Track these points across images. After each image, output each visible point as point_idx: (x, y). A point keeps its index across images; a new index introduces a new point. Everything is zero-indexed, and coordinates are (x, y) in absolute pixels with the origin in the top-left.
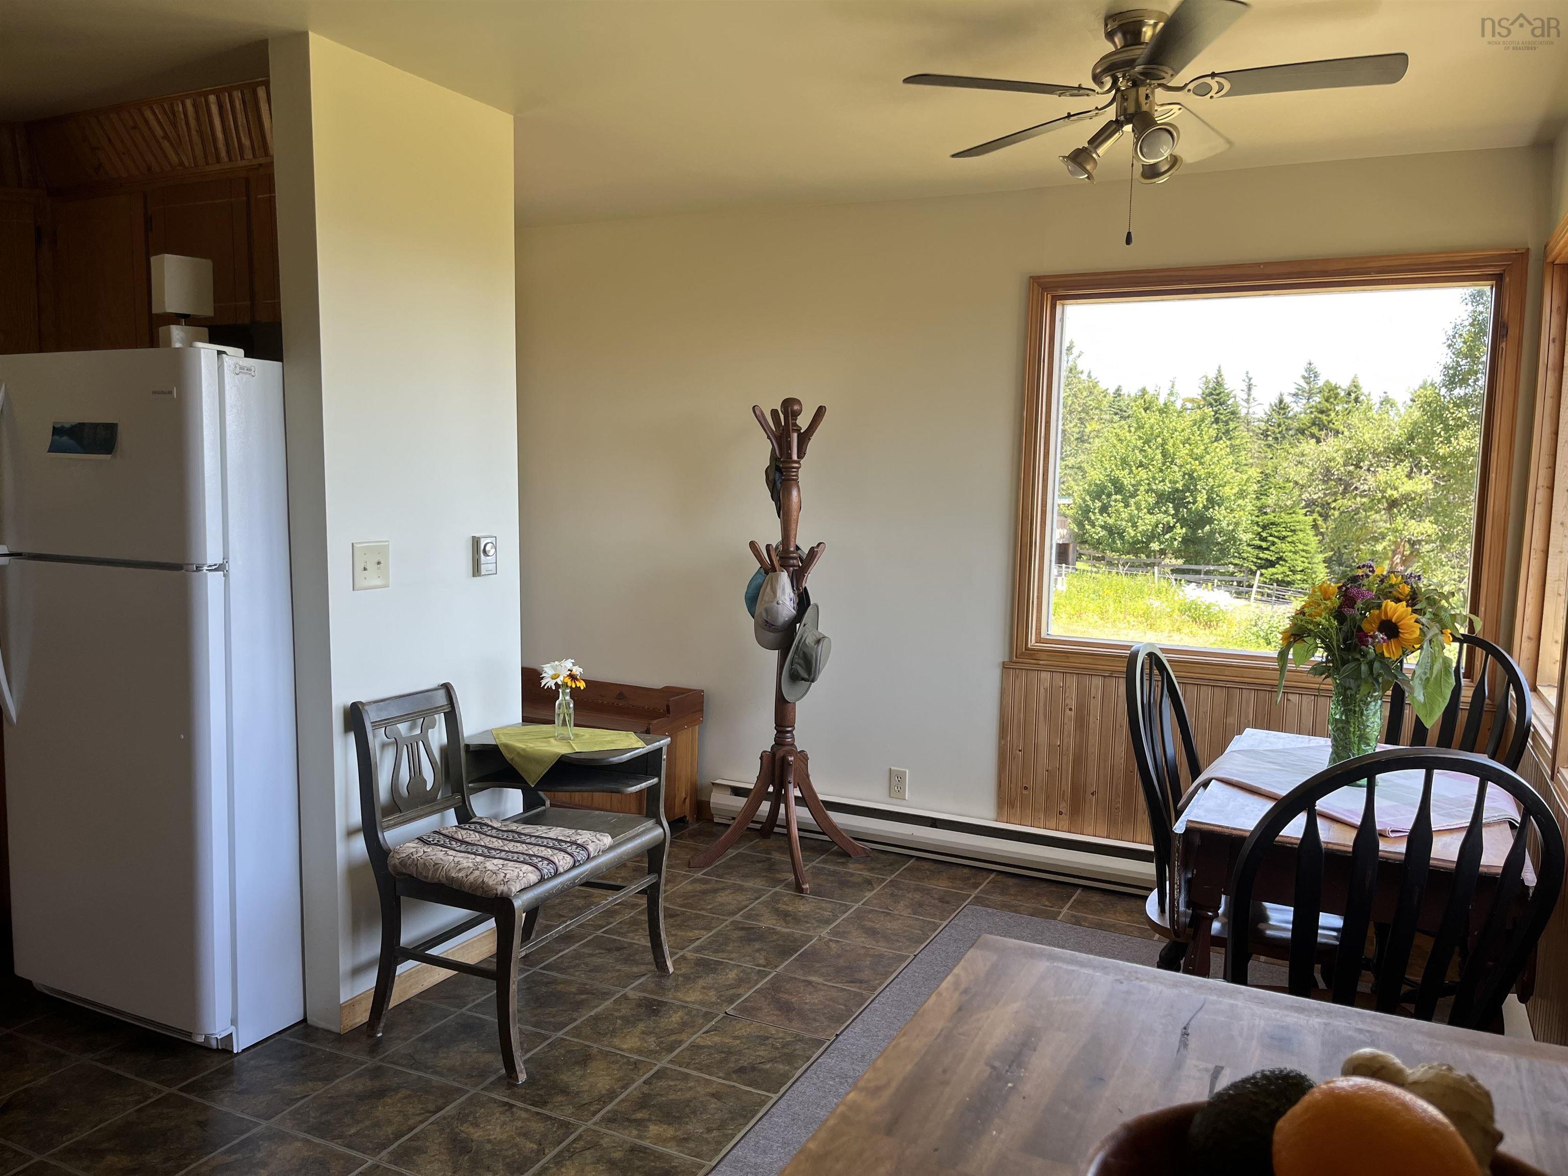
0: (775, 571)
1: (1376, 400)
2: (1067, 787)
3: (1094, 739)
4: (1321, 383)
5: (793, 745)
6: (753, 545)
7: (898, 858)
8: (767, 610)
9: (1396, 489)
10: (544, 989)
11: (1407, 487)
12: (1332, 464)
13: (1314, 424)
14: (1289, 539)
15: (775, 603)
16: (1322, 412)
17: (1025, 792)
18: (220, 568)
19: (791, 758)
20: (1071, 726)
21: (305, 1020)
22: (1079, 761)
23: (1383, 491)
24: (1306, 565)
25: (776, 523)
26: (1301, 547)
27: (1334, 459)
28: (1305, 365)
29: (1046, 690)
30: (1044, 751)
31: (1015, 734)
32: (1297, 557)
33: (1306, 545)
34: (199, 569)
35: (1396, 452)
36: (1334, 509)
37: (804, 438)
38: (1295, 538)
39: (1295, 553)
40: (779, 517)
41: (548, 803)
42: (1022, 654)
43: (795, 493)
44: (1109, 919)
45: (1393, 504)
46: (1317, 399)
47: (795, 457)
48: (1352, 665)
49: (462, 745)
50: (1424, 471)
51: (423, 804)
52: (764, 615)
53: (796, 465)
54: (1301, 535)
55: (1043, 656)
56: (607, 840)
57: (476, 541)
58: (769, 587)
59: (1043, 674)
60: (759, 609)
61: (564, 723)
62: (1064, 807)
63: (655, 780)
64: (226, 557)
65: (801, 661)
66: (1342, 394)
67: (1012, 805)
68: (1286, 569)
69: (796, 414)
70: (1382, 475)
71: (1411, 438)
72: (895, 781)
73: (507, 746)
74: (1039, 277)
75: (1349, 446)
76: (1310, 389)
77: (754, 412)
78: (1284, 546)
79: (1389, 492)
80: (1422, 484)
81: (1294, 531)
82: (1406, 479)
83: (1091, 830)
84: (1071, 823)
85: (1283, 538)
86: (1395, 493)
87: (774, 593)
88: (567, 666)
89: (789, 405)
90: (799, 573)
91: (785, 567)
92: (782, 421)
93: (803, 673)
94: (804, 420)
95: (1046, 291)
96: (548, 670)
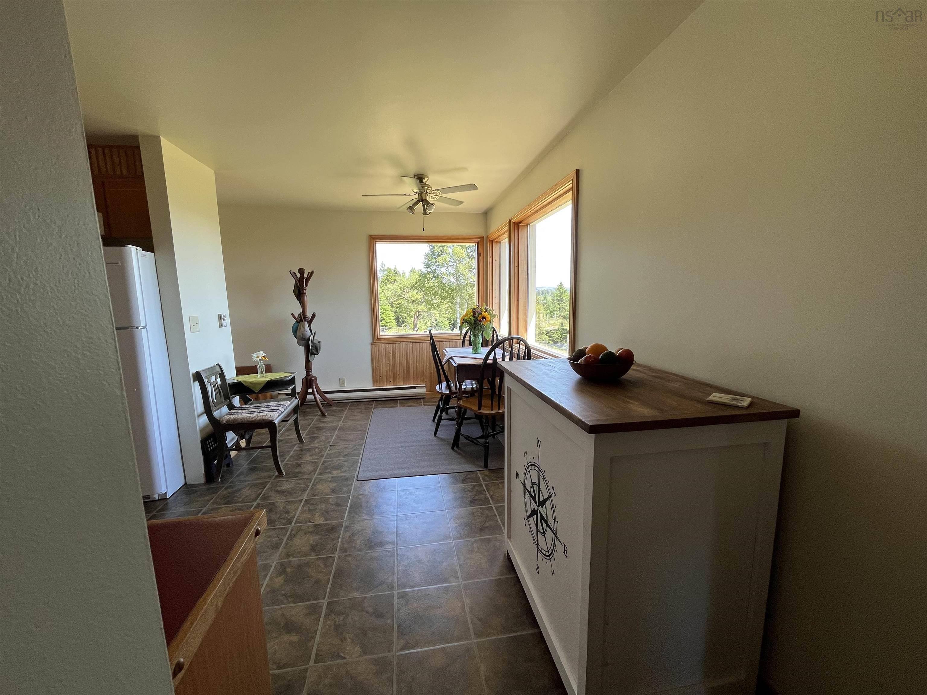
0: (303, 322)
1: (401, 273)
2: (391, 374)
3: (398, 360)
4: (386, 268)
5: (312, 375)
6: (292, 314)
7: (346, 403)
8: (302, 334)
9: (414, 297)
10: (267, 455)
11: (417, 296)
12: (397, 291)
13: (386, 280)
14: (385, 313)
15: (305, 331)
16: (388, 276)
17: (380, 378)
18: (144, 327)
19: (313, 379)
20: (391, 358)
21: (186, 483)
22: (394, 366)
23: (411, 298)
24: (390, 320)
25: (300, 308)
26: (388, 315)
27: (397, 290)
28: (381, 263)
29: (384, 349)
30: (384, 366)
31: (376, 363)
32: (387, 318)
33: (389, 315)
34: (137, 328)
35: (413, 287)
36: (394, 304)
37: (307, 280)
38: (386, 313)
39: (387, 317)
40: (301, 305)
41: (252, 400)
42: (376, 340)
43: (305, 297)
44: (409, 404)
45: (413, 301)
46: (386, 272)
47: (305, 287)
48: (477, 327)
49: (227, 383)
50: (420, 292)
51: (221, 403)
52: (301, 336)
53: (305, 289)
54: (388, 312)
55: (383, 340)
56: (289, 403)
57: (220, 316)
58: (302, 327)
59: (383, 345)
60: (298, 334)
61: (262, 372)
62: (391, 380)
63: (294, 385)
64: (146, 324)
65: (314, 349)
66: (392, 271)
67: (377, 382)
68: (385, 322)
69: (303, 273)
70: (410, 294)
71: (416, 283)
72: (341, 382)
73: (245, 382)
74: (372, 236)
75: (401, 285)
76: (383, 269)
77: (290, 273)
78: (384, 315)
79: (412, 298)
80: (419, 296)
81: (386, 311)
82: (416, 295)
83: (399, 384)
84: (393, 383)
85: (383, 313)
86: (414, 298)
87: (304, 328)
88: (261, 354)
89: (301, 271)
90: (310, 322)
91: (305, 320)
92: (299, 275)
93: (315, 352)
94: (305, 275)
95: (374, 239)
96: (255, 355)
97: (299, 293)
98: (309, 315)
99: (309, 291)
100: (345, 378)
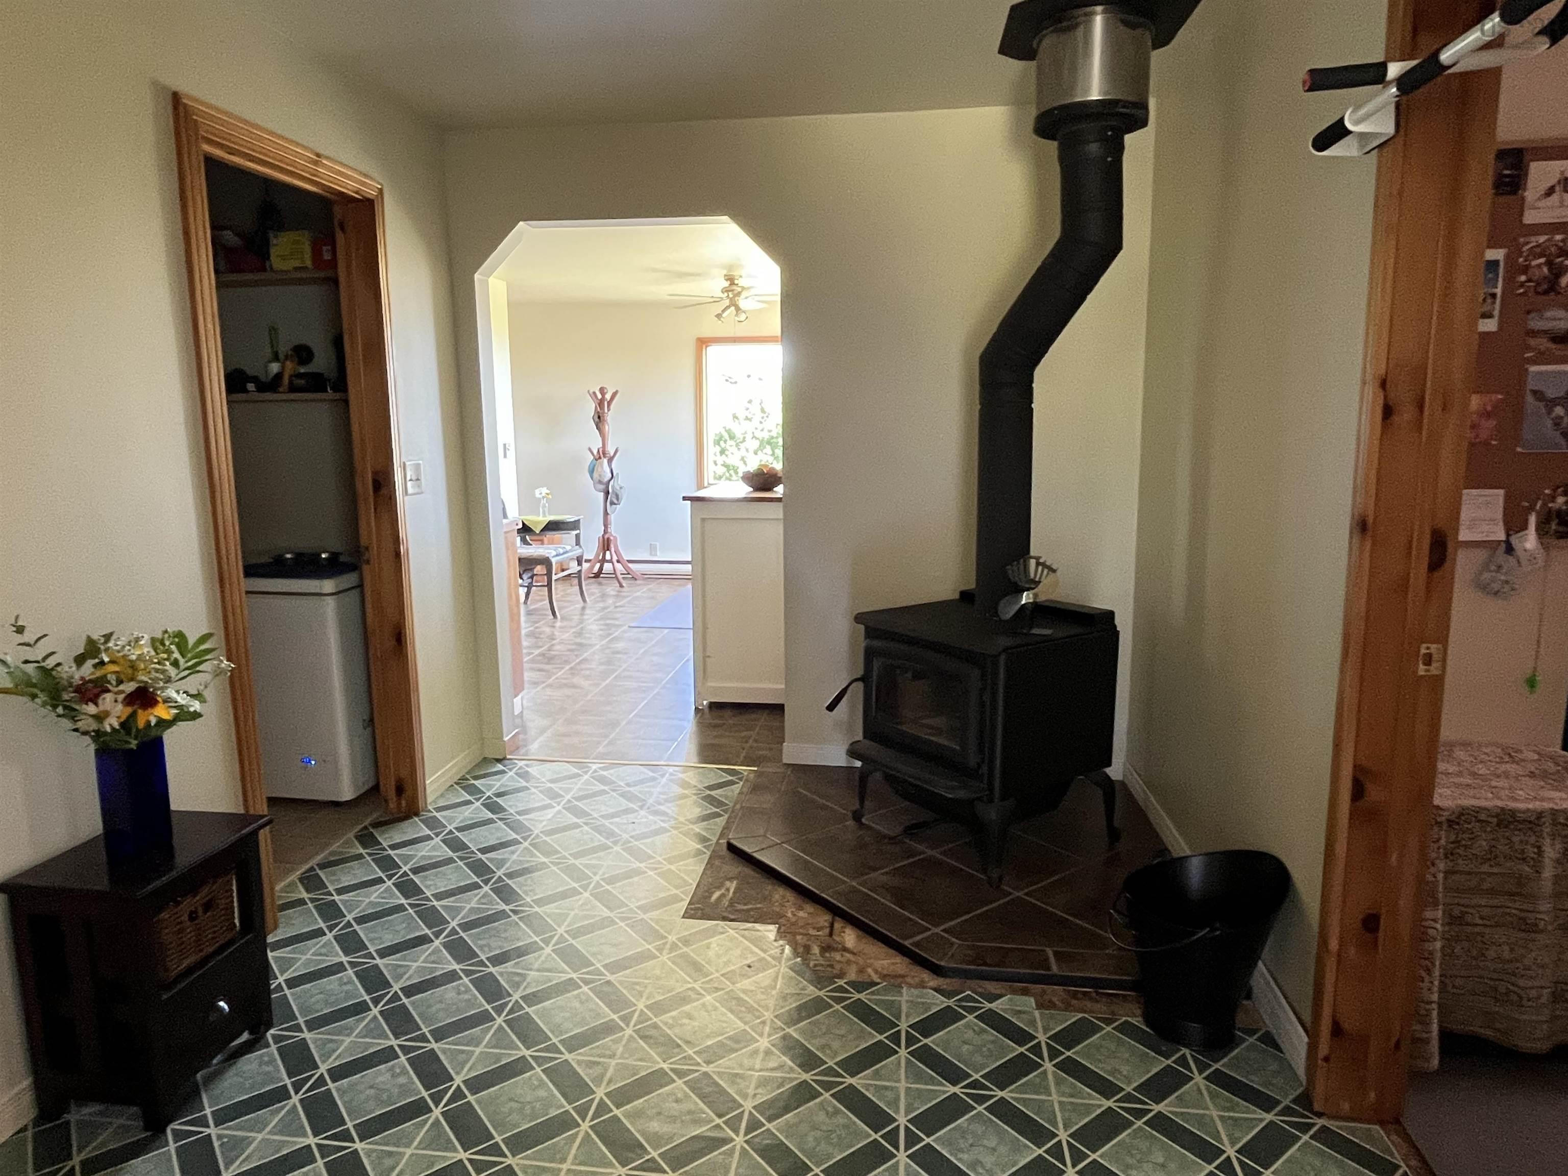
0: (602, 459)
5: (611, 533)
6: (590, 450)
8: (600, 475)
15: (604, 472)
19: (612, 539)
25: (599, 440)
37: (609, 403)
40: (601, 437)
43: (607, 427)
47: (606, 412)
52: (600, 478)
53: (606, 415)
58: (600, 466)
60: (595, 475)
61: (544, 512)
63: (578, 531)
65: (615, 497)
69: (605, 394)
72: (652, 549)
73: (526, 520)
74: (701, 338)
77: (590, 393)
87: (602, 467)
88: (545, 490)
89: (602, 390)
90: (610, 460)
91: (605, 457)
92: (600, 396)
93: (615, 501)
94: (608, 397)
95: (703, 343)
96: (537, 492)
97: (599, 419)
98: (611, 450)
99: (610, 416)
100: (658, 544)
